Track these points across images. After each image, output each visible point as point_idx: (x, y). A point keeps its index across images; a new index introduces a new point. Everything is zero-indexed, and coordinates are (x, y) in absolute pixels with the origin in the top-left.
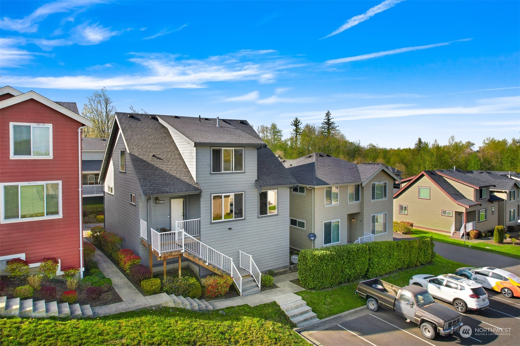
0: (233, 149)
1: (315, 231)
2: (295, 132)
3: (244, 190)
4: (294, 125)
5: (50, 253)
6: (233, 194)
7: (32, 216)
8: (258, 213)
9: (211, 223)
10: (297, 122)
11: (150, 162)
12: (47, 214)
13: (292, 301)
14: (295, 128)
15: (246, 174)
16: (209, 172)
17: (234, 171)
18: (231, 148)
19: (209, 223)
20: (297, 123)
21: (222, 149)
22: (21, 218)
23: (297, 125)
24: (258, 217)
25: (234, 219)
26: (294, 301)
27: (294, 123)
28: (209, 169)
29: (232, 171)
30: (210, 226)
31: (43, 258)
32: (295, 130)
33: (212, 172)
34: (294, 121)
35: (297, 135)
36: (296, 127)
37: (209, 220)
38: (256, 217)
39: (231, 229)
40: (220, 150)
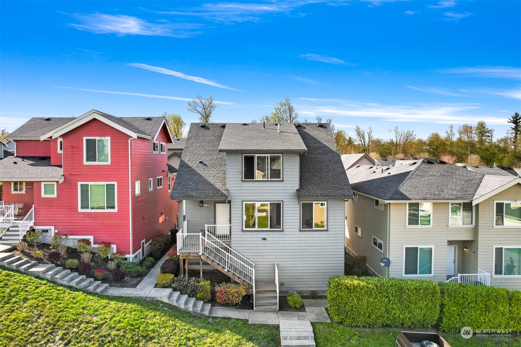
0: (269, 155)
1: (390, 256)
2: (514, 131)
3: (283, 200)
4: (512, 122)
5: (107, 238)
6: (269, 203)
7: (98, 209)
8: (300, 226)
9: (243, 231)
10: (518, 118)
11: (194, 168)
12: (107, 208)
13: (298, 330)
14: (513, 126)
15: (284, 182)
16: (241, 179)
17: (269, 179)
18: (266, 155)
19: (240, 230)
20: (517, 120)
21: (255, 156)
22: (91, 209)
23: (518, 121)
24: (300, 231)
25: (269, 229)
26: (300, 330)
27: (512, 119)
28: (241, 176)
29: (268, 178)
30: (241, 233)
31: (101, 241)
32: (513, 129)
33: (244, 179)
34: (513, 118)
35: (516, 134)
36: (516, 124)
37: (241, 227)
38: (298, 230)
39: (266, 239)
40: (254, 157)
